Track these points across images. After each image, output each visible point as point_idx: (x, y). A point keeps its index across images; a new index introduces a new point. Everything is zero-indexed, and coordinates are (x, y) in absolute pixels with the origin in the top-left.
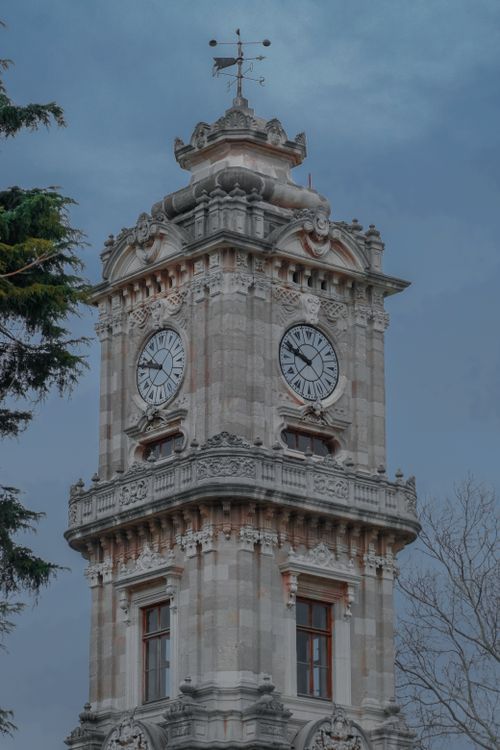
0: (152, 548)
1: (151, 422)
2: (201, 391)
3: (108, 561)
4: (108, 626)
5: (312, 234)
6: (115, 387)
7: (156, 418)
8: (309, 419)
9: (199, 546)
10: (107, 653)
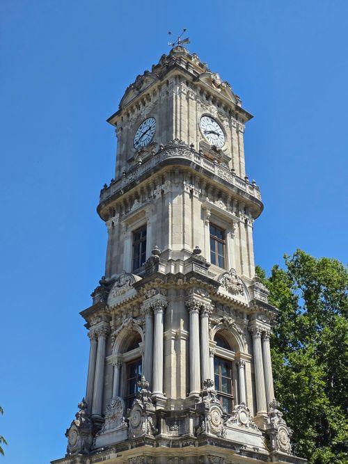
0: (139, 202)
1: (140, 154)
2: (164, 133)
3: (117, 215)
4: (116, 243)
5: (214, 82)
6: (123, 149)
7: (142, 151)
8: (213, 152)
9: (163, 192)
10: (115, 254)
